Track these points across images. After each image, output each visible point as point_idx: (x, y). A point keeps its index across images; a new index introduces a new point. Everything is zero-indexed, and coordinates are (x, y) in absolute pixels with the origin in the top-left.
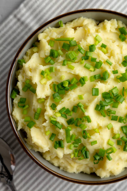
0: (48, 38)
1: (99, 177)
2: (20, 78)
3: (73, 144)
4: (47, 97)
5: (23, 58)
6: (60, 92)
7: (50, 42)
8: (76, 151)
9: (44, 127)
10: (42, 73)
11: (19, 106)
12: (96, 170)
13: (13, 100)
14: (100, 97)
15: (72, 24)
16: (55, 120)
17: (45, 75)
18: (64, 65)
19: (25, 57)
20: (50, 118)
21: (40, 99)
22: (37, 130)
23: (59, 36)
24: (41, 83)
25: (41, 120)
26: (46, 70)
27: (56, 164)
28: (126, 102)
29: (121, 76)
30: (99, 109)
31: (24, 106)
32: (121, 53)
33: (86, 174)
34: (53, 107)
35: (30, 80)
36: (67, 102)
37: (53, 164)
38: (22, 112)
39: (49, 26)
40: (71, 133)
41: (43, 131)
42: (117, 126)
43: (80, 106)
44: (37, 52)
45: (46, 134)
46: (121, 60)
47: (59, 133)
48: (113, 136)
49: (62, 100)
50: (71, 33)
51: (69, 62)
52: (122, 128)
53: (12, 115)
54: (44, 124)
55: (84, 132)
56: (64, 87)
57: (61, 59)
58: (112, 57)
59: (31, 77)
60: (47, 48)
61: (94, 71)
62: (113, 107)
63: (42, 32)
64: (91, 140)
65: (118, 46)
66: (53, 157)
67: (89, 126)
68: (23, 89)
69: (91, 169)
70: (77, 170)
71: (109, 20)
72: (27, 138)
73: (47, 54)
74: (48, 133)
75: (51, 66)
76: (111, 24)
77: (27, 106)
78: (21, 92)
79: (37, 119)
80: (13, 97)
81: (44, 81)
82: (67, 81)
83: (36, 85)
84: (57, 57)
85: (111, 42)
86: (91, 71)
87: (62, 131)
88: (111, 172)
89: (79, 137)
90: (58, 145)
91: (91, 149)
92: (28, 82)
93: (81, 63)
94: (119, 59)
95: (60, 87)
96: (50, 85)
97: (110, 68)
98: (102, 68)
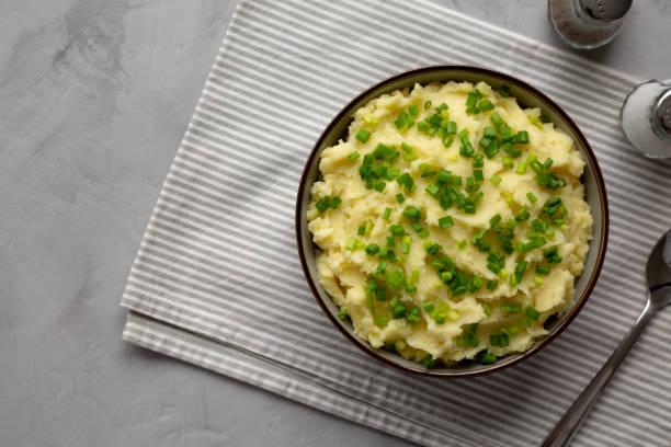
0: (376, 329)
1: (585, 168)
2: (458, 357)
3: (543, 232)
4: (479, 301)
5: (421, 363)
6: (462, 281)
7: (381, 325)
8: (554, 224)
9: (531, 289)
10: (441, 322)
11: (507, 344)
12: (574, 177)
13: (499, 358)
14: (451, 212)
15: (338, 295)
16: (514, 277)
17: (443, 315)
18: (415, 290)
19: (418, 359)
20: (512, 286)
21: (485, 312)
22: (539, 300)
23: (368, 312)
24: (458, 319)
25: (519, 300)
26: (433, 318)
27: (586, 248)
28: (446, 165)
29: (403, 186)
30: (471, 207)
31: (505, 336)
32: (364, 197)
33: (585, 192)
34: (492, 286)
35: (457, 338)
36: (478, 264)
37: (588, 254)
38: (515, 335)
39: (353, 333)
40: (526, 241)
41: (537, 291)
42: (491, 167)
43: (478, 240)
44: (404, 340)
45: (541, 284)
46: (375, 194)
47: (533, 263)
48: (508, 167)
49: (476, 273)
50: (357, 293)
51: (408, 281)
52: (490, 157)
53: (527, 351)
54: (526, 291)
55: (518, 220)
56: (454, 277)
57: (406, 297)
58: (377, 212)
59: (453, 339)
60: (393, 327)
61: (409, 235)
62: (460, 184)
63: (368, 342)
64: (529, 204)
65: (352, 206)
66: (575, 258)
67: (507, 216)
68: (476, 346)
69: (574, 186)
70: (585, 209)
71: (312, 235)
72: (557, 314)
73: (404, 324)
74: (539, 280)
75: (423, 310)
76: (318, 229)
77: (503, 330)
78: (482, 347)
79: (520, 306)
80: (494, 359)
81: (453, 315)
82: (441, 277)
83: (463, 327)
84: (404, 305)
85: (348, 221)
86: (411, 240)
87: (528, 259)
88: (570, 151)
89: (530, 224)
90: (554, 258)
91: (542, 199)
92: (462, 342)
93: (404, 260)
94: (377, 198)
95: (453, 284)
96: (456, 302)
97: (395, 209)
98: (400, 223)
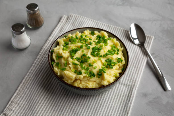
4: (68, 57)
10: (63, 49)
14: (91, 49)
18: (72, 44)
20: (72, 62)
23: (67, 38)
24: (64, 52)
28: (103, 49)
29: (97, 42)
40: (84, 66)
42: (103, 60)
45: (72, 71)
47: (78, 67)
50: (71, 36)
60: (63, 43)
61: (85, 43)
62: (98, 52)
63: (59, 39)
68: (56, 59)
71: (85, 30)
75: (67, 46)
77: (60, 64)
89: (88, 67)
98: (88, 42)
